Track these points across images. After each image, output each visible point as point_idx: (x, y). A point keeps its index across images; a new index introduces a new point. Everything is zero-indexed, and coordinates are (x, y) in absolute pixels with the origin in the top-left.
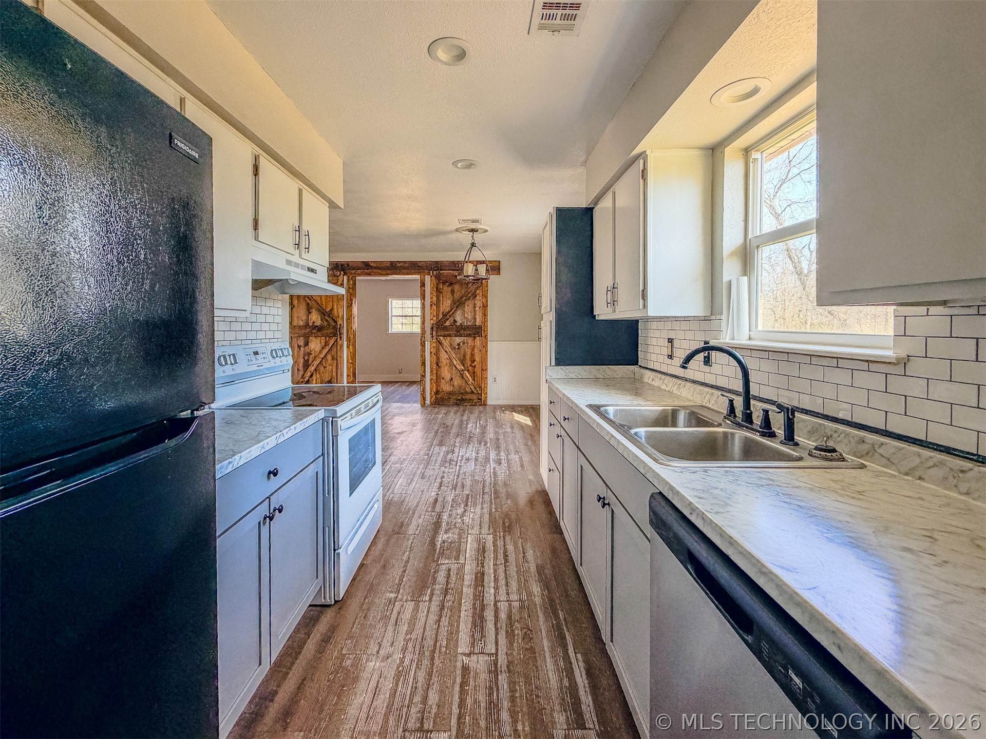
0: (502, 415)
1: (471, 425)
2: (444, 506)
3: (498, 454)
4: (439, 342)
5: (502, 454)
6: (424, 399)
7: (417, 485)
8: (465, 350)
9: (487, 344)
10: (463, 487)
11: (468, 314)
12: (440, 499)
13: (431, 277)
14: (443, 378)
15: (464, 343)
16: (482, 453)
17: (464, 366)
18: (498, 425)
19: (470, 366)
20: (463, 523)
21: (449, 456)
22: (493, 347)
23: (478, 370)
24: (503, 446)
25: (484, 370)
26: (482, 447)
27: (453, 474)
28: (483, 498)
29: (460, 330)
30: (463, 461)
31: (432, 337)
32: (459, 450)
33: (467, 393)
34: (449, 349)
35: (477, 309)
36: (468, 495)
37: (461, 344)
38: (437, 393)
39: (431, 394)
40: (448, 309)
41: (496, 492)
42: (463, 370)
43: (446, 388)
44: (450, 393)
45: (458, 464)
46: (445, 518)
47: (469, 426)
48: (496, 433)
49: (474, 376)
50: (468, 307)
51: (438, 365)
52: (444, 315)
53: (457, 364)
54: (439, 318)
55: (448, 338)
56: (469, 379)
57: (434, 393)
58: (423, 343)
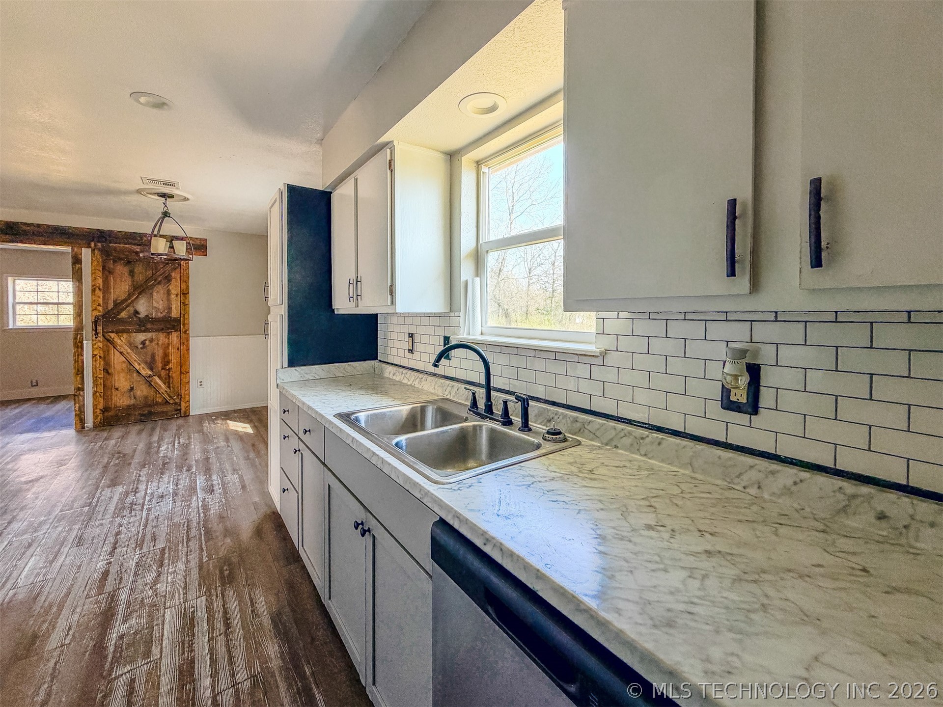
0: (213, 426)
1: (165, 446)
2: (121, 578)
3: (209, 478)
4: (108, 340)
5: (215, 477)
6: (82, 421)
7: (69, 559)
8: (154, 349)
9: (188, 341)
10: (155, 540)
11: (158, 303)
12: (113, 570)
13: (93, 251)
14: (117, 389)
15: (151, 341)
16: (185, 482)
17: (152, 369)
18: (207, 439)
19: (162, 369)
20: (156, 595)
21: (131, 498)
22: (197, 344)
23: (175, 375)
24: (215, 467)
25: (184, 371)
26: (185, 473)
27: (137, 524)
28: (188, 547)
29: (144, 324)
30: (154, 501)
31: (97, 334)
32: (147, 485)
33: (157, 404)
34: (127, 349)
35: (172, 296)
36: (164, 549)
37: (147, 343)
38: (106, 410)
39: (94, 413)
40: (124, 296)
41: (208, 532)
42: (150, 376)
43: (122, 401)
44: (129, 408)
45: (145, 507)
46: (123, 597)
47: (163, 448)
48: (205, 451)
49: (169, 381)
50: (158, 294)
51: (107, 373)
52: (116, 305)
53: (141, 368)
54: (107, 308)
55: (125, 335)
56: (160, 386)
57: (101, 410)
58: (79, 342)
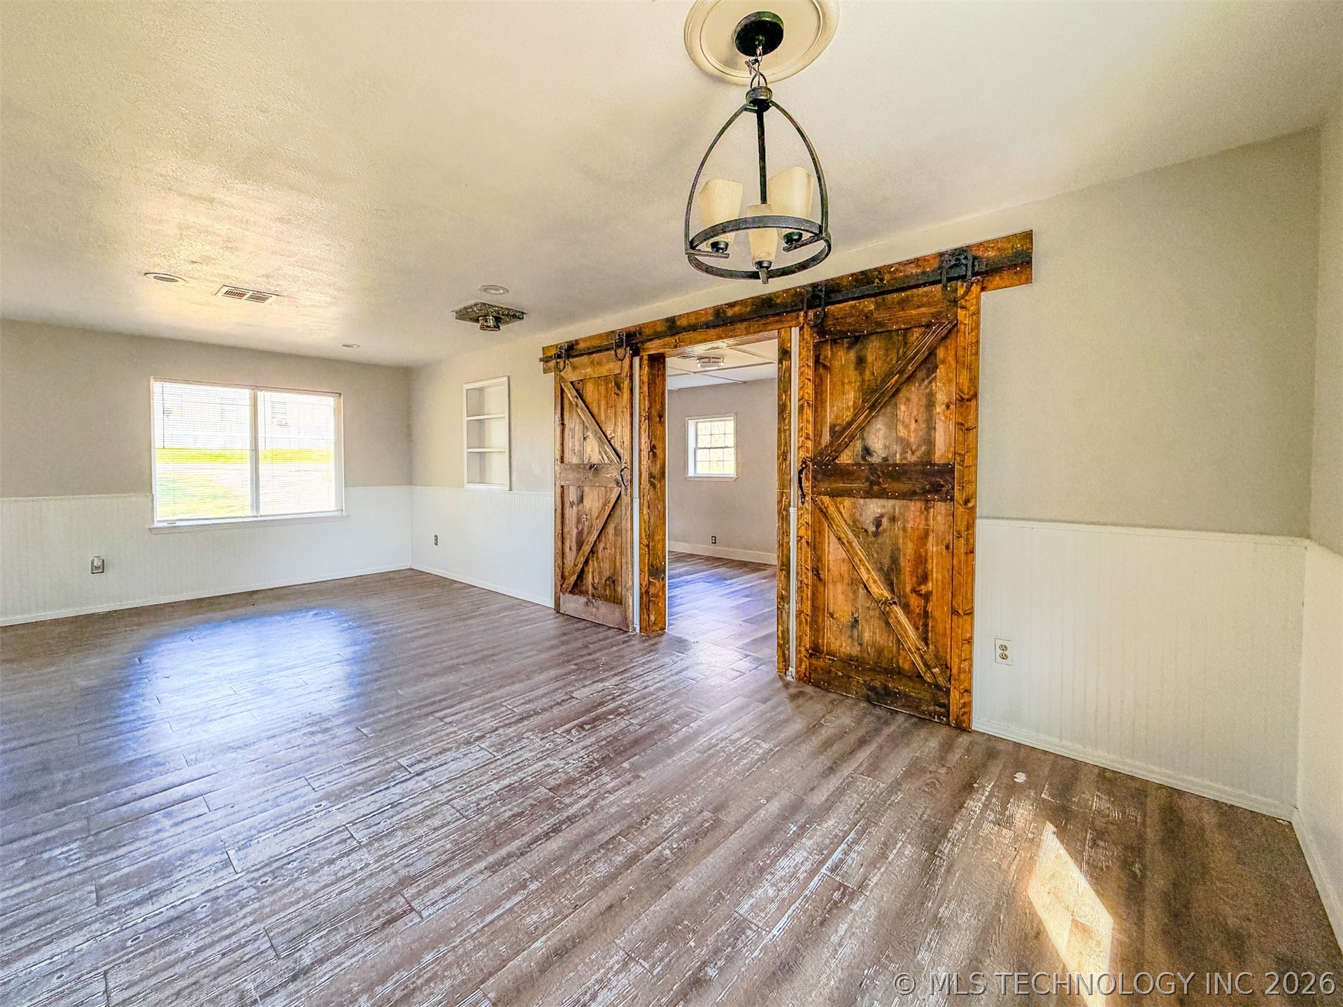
4: (820, 510)
6: (785, 659)
8: (897, 538)
9: (970, 526)
11: (907, 427)
13: (801, 329)
15: (893, 519)
17: (891, 586)
19: (914, 590)
23: (939, 610)
25: (963, 611)
31: (803, 496)
33: (899, 672)
34: (848, 533)
35: (938, 409)
37: (885, 521)
38: (815, 651)
39: (798, 651)
40: (848, 416)
42: (886, 603)
43: (840, 643)
44: (848, 661)
49: (926, 625)
50: (908, 407)
51: (818, 575)
52: (835, 435)
53: (871, 581)
54: (820, 443)
55: (847, 502)
56: (906, 632)
57: (807, 650)
58: (784, 510)
